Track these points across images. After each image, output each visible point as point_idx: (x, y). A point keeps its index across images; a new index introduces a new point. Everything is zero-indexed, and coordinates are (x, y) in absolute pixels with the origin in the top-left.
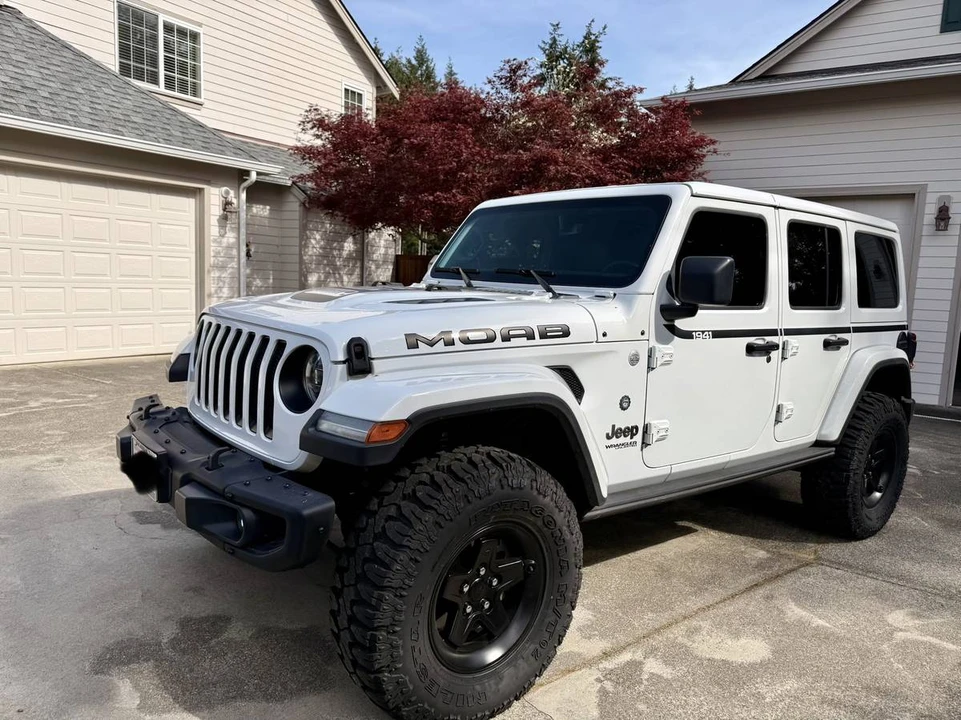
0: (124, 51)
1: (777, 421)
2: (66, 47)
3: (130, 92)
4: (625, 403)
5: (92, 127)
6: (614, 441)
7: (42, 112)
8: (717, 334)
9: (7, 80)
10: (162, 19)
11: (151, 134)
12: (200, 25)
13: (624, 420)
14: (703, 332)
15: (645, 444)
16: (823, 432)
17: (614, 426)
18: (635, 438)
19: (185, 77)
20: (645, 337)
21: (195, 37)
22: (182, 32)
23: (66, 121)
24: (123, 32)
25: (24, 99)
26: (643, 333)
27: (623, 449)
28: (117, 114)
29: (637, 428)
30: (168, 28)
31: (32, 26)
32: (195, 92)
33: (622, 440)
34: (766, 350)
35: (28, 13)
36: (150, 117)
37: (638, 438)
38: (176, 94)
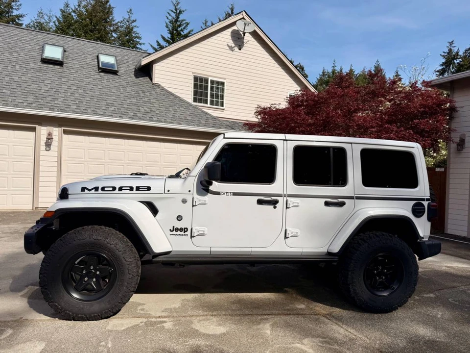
0: (195, 93)
1: (286, 237)
2: (172, 94)
3: (190, 108)
4: (179, 218)
5: (170, 122)
6: (174, 232)
7: (154, 119)
8: (235, 194)
9: (146, 109)
10: (210, 79)
11: (192, 123)
12: (225, 79)
14: (227, 193)
15: (192, 237)
16: (330, 248)
17: (174, 227)
18: (186, 233)
19: (218, 99)
20: (191, 192)
21: (223, 84)
22: (218, 83)
23: (161, 122)
24: (195, 86)
25: (150, 115)
26: (190, 191)
27: (180, 237)
28: (182, 117)
29: (187, 229)
30: (212, 82)
31: (163, 89)
32: (222, 105)
33: (179, 233)
34: (274, 203)
35: (162, 85)
36: (195, 117)
37: (189, 233)
38: (214, 106)
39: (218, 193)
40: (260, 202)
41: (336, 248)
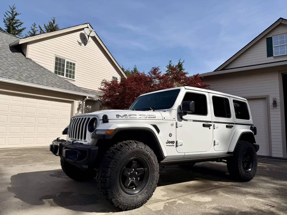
0: (56, 68)
1: (214, 145)
2: (42, 67)
3: (57, 77)
4: (170, 135)
5: (46, 85)
6: (168, 144)
7: (35, 82)
8: (194, 121)
9: (27, 75)
10: (66, 60)
11: (61, 87)
12: (76, 62)
13: (171, 139)
14: (190, 120)
15: (177, 146)
16: (229, 150)
17: (168, 140)
18: (174, 144)
19: (71, 74)
20: (175, 119)
21: (74, 64)
22: (71, 63)
23: (40, 84)
24: (56, 64)
25: (30, 79)
26: (174, 119)
27: (171, 147)
28: (53, 82)
29: (174, 142)
30: (68, 63)
31: (34, 62)
32: (73, 77)
33: (170, 144)
34: (209, 126)
35: (33, 60)
36: (61, 83)
37: (175, 144)
38: (68, 78)
39: (186, 120)
40: (204, 125)
41: (232, 149)
